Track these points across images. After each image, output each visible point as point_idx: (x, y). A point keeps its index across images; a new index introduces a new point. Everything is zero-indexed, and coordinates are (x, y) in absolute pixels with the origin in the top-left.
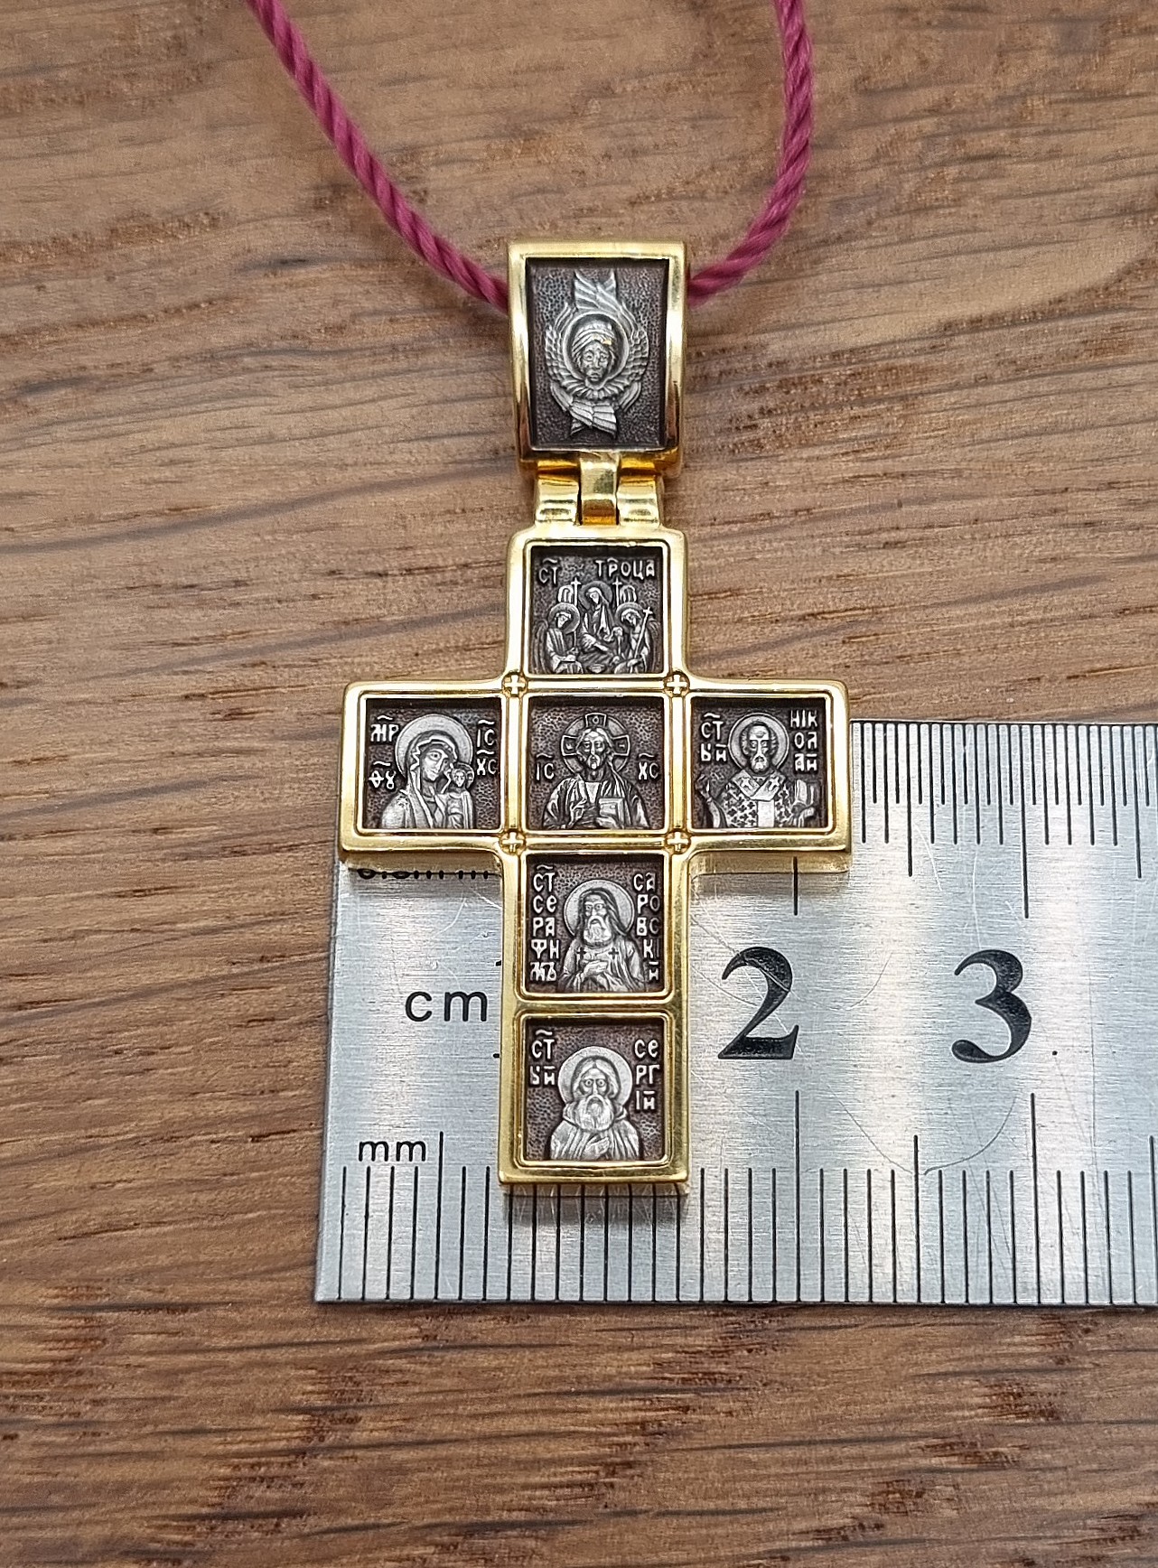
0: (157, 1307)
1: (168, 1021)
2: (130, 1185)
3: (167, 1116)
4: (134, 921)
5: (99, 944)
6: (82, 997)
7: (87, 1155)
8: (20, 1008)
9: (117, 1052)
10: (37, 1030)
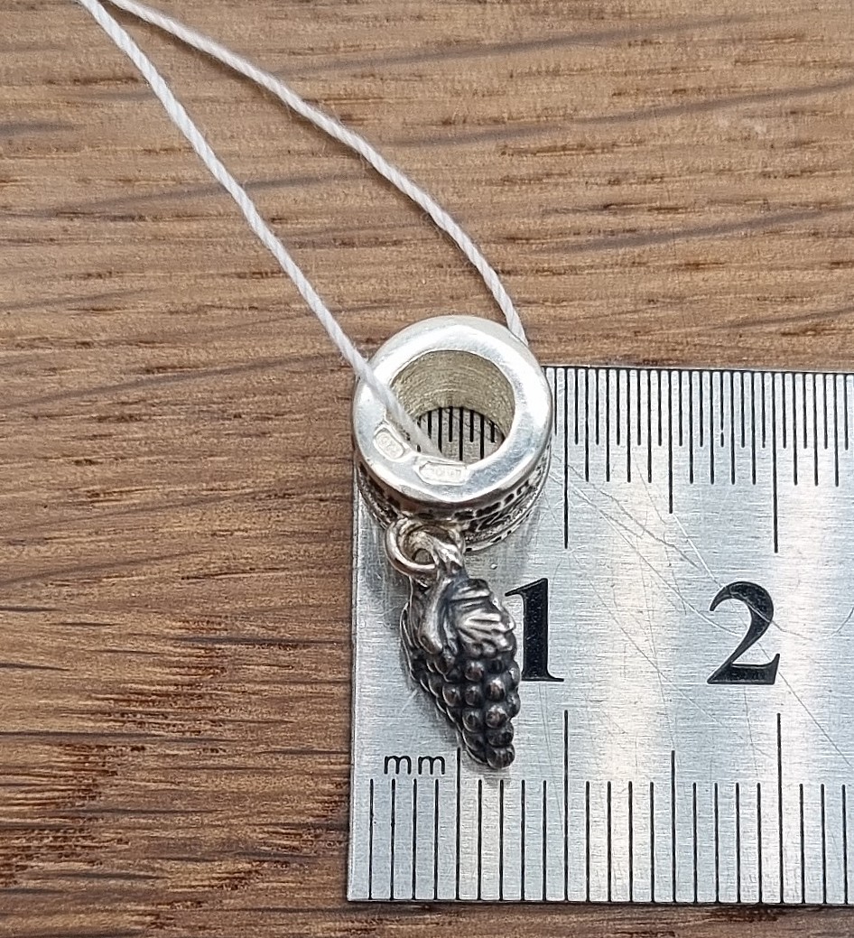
0: (270, 643)
1: (283, 391)
2: (246, 534)
3: (282, 475)
4: (252, 300)
5: (220, 318)
6: (205, 365)
7: (209, 505)
8: (148, 371)
9: (238, 416)
10: (165, 392)
